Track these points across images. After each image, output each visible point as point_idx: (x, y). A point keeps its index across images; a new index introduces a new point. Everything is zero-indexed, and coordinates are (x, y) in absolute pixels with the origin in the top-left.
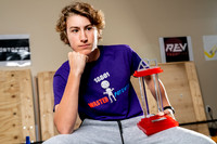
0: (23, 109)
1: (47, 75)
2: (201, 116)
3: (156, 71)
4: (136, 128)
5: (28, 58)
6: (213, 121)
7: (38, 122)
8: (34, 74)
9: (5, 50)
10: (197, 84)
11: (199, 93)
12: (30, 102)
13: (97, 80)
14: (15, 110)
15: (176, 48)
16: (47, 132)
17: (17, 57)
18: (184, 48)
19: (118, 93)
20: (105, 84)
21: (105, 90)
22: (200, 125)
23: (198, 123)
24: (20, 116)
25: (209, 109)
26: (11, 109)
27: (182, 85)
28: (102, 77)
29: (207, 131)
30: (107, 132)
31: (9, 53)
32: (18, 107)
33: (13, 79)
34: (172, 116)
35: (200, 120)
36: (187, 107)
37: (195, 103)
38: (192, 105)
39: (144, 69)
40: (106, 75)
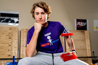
0: (13, 44)
1: (25, 30)
2: (89, 54)
3: (71, 34)
4: (60, 58)
5: (18, 22)
6: (94, 57)
7: (19, 50)
8: (19, 29)
9: (8, 18)
10: (89, 41)
11: (89, 44)
12: (17, 41)
13: (46, 35)
14: (10, 44)
15: (81, 24)
16: (22, 54)
17: (13, 22)
18: (85, 25)
19: (54, 42)
20: (49, 38)
21: (48, 40)
22: (88, 59)
23: (88, 57)
24: (12, 46)
25: (93, 52)
26: (8, 43)
27: (83, 40)
28: (48, 34)
29: (91, 61)
30: (47, 58)
31: (10, 19)
32: (11, 43)
33: (11, 31)
34: (75, 54)
35: (88, 56)
36: (83, 50)
37: (87, 49)
38: (86, 49)
39: (66, 33)
40: (50, 34)
